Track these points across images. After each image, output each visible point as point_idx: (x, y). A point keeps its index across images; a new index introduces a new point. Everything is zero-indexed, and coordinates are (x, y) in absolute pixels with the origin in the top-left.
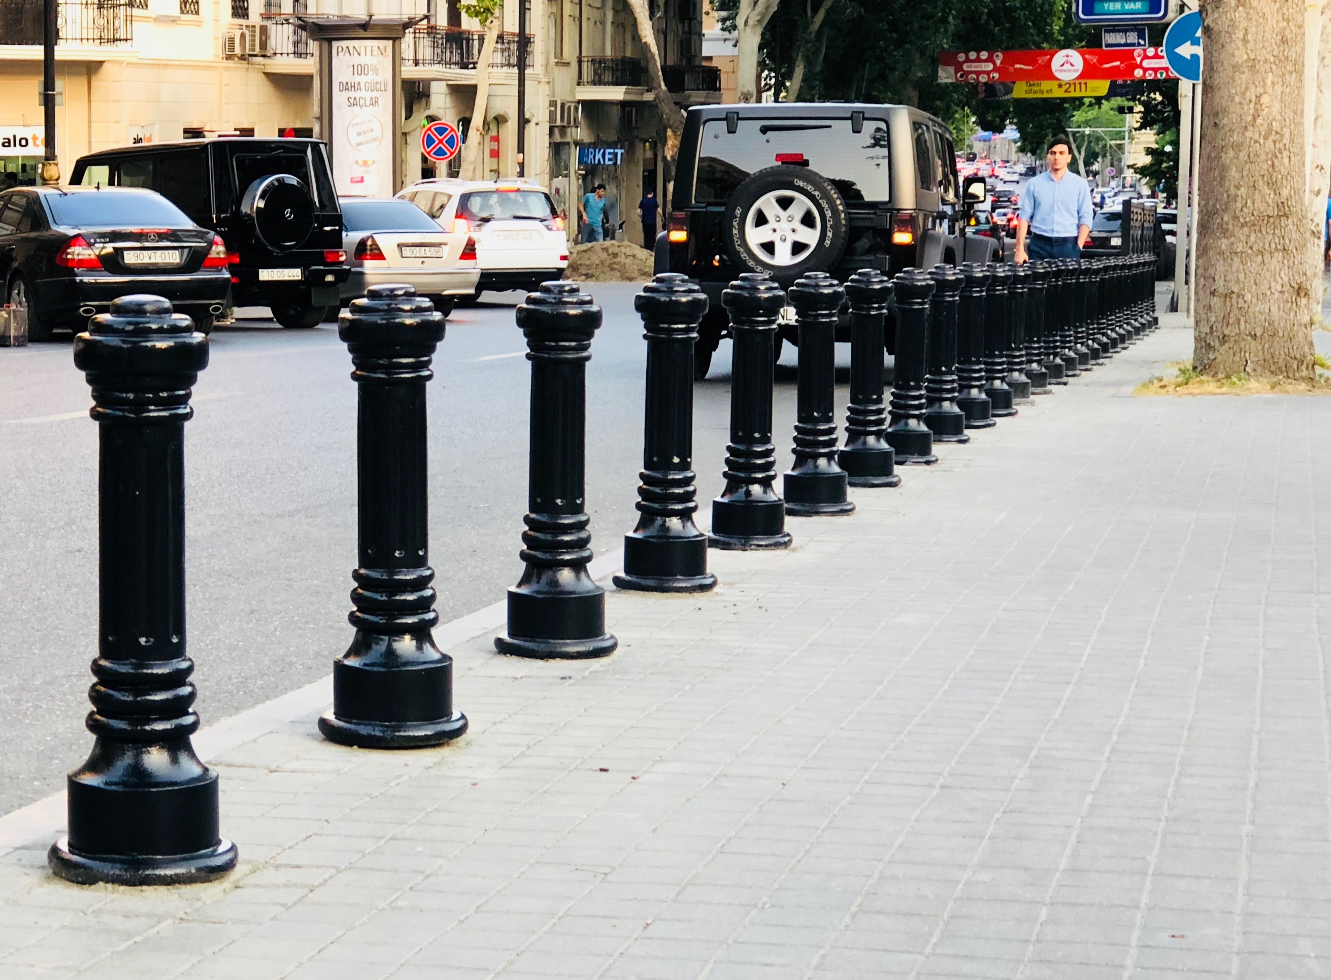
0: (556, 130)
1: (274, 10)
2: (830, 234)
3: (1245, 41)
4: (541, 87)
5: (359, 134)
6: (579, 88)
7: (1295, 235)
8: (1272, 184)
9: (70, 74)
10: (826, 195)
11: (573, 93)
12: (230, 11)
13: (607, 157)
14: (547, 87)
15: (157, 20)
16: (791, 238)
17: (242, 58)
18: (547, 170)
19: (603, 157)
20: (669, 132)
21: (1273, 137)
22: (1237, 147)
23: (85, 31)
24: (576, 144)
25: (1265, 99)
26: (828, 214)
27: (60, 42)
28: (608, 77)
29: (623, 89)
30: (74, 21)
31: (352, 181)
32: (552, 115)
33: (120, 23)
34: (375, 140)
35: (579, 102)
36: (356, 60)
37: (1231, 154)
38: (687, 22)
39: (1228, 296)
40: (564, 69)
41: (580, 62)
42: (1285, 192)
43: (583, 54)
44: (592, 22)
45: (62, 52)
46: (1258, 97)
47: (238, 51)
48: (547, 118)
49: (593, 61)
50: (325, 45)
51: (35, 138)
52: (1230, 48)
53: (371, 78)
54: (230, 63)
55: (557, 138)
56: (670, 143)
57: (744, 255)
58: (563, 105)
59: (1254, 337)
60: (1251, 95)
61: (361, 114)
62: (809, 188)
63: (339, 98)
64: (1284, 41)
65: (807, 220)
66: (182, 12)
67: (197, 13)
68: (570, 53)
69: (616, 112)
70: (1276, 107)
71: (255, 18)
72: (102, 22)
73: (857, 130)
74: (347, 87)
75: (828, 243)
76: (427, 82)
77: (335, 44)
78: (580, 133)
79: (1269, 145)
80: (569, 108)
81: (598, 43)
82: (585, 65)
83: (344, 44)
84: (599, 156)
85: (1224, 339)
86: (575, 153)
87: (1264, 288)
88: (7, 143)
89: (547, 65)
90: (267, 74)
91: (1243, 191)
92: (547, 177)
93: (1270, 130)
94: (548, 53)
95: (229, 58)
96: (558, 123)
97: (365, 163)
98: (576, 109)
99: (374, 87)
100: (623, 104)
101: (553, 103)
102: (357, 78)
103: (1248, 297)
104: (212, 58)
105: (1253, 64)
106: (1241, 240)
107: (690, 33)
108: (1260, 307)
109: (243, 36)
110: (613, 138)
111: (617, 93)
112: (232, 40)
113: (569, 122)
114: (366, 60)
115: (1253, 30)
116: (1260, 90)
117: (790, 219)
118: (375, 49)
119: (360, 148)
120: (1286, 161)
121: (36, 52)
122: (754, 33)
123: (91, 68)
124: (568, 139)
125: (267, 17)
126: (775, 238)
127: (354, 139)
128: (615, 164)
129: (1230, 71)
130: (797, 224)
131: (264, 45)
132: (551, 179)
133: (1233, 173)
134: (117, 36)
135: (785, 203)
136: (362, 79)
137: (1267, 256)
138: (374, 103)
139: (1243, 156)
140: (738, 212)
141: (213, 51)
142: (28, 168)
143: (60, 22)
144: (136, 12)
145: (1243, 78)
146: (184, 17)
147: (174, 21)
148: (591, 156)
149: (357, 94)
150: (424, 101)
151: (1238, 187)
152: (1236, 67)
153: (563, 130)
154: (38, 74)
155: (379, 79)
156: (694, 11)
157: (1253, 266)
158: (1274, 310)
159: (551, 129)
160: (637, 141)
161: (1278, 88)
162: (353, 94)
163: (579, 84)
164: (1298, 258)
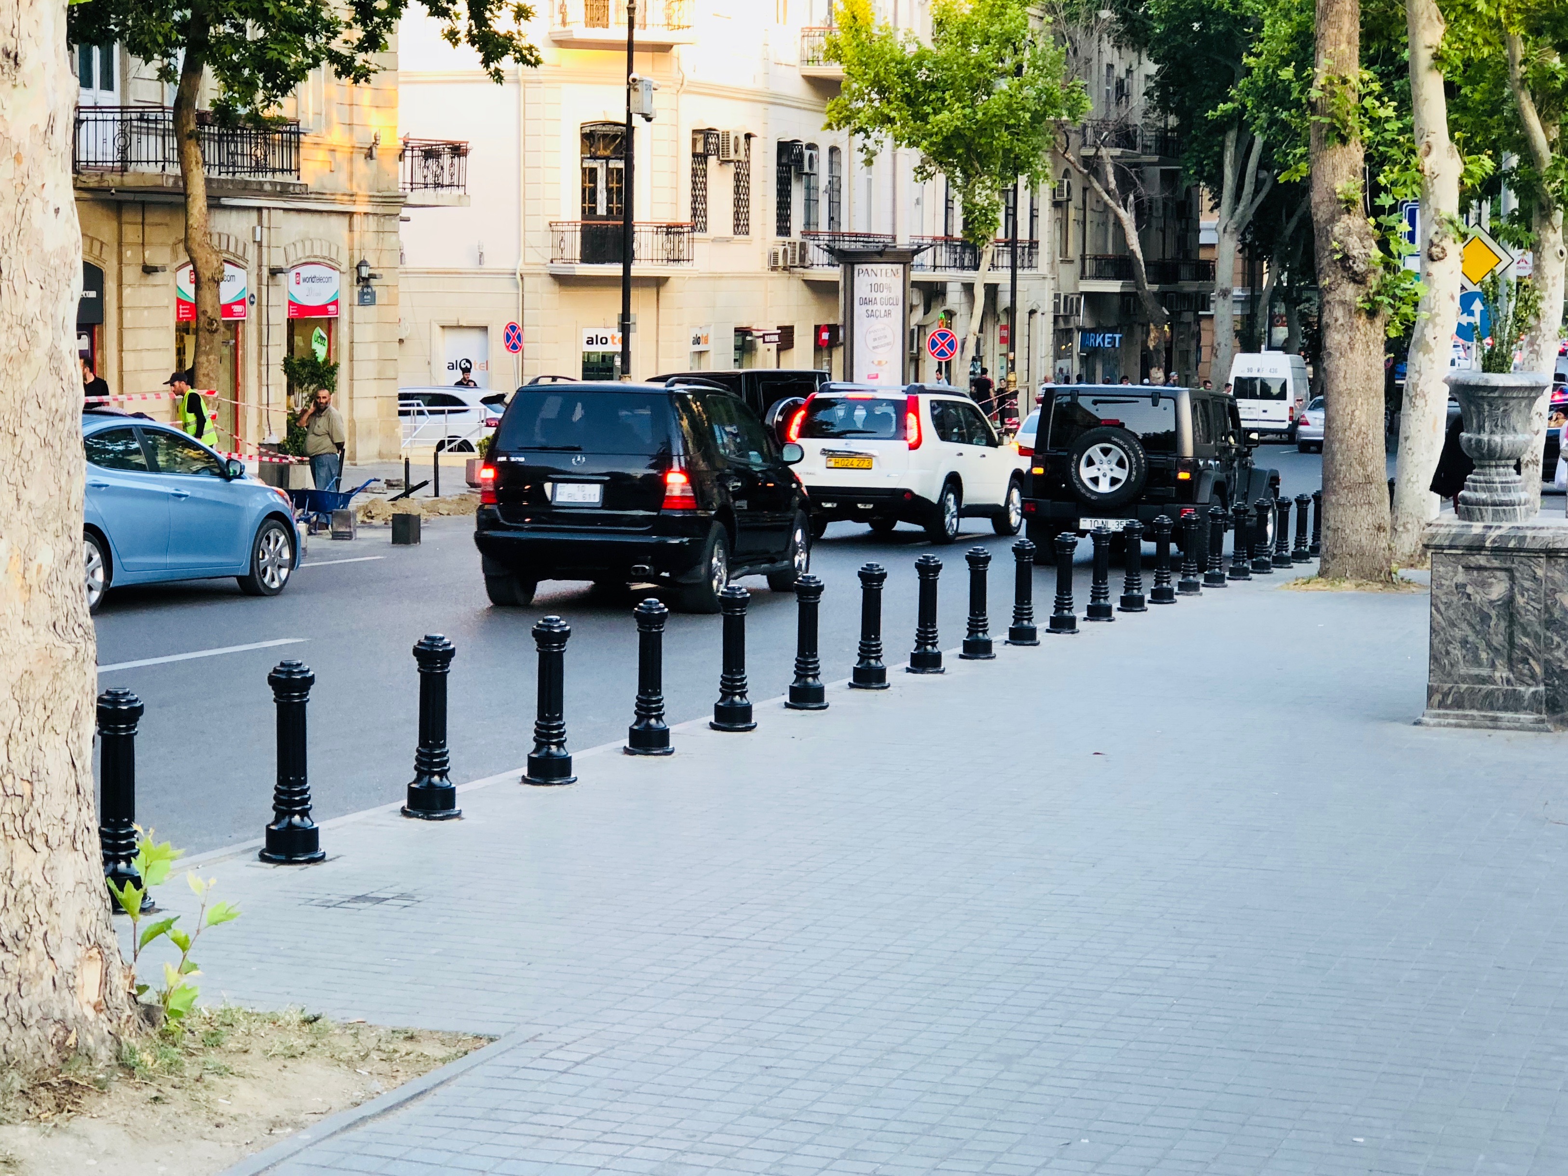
0: (1061, 319)
1: (813, 228)
2: (1134, 473)
3: (1345, 378)
4: (1046, 282)
5: (875, 340)
6: (1082, 282)
7: (1376, 495)
8: (1362, 464)
9: (643, 286)
10: (1132, 448)
11: (1076, 285)
12: (775, 230)
13: (1107, 340)
14: (1052, 282)
15: (713, 240)
16: (1110, 475)
17: (785, 269)
18: (1052, 353)
19: (1103, 340)
20: (1152, 326)
21: (1362, 435)
22: (1341, 441)
23: (655, 252)
24: (1079, 329)
25: (1357, 413)
26: (1134, 460)
27: (635, 262)
28: (1109, 271)
29: (1120, 283)
30: (646, 246)
31: (869, 377)
32: (1056, 306)
33: (684, 246)
34: (888, 344)
35: (1081, 293)
36: (873, 280)
37: (1338, 445)
38: (1184, 221)
39: (1336, 530)
40: (1068, 266)
41: (1083, 258)
42: (1370, 469)
43: (1087, 252)
44: (1095, 223)
45: (636, 270)
46: (1353, 412)
47: (781, 263)
48: (1052, 309)
49: (1095, 258)
50: (849, 267)
51: (613, 337)
52: (1337, 382)
53: (885, 294)
54: (775, 274)
55: (1062, 325)
56: (1152, 335)
57: (1078, 486)
58: (1066, 297)
59: (1351, 556)
60: (1349, 410)
61: (877, 324)
62: (1121, 442)
63: (859, 310)
64: (1368, 378)
65: (1121, 464)
66: (735, 233)
67: (747, 233)
68: (1074, 251)
69: (1116, 302)
70: (1364, 419)
71: (796, 235)
72: (668, 246)
73: (1155, 404)
74: (865, 301)
75: (1133, 478)
76: (944, 284)
77: (857, 267)
78: (1082, 319)
79: (1360, 440)
80: (1072, 299)
81: (1100, 242)
82: (1088, 262)
83: (864, 267)
84: (1099, 340)
85: (1334, 556)
86: (1078, 337)
87: (1357, 526)
88: (590, 341)
89: (1053, 262)
90: (805, 281)
91: (1344, 467)
92: (1051, 359)
93: (1360, 431)
94: (1054, 253)
95: (774, 269)
96: (1062, 312)
97: (880, 363)
98: (1079, 300)
99: (890, 302)
100: (1122, 294)
101: (1057, 296)
102: (874, 295)
103: (1347, 531)
104: (759, 270)
105: (1350, 392)
106: (1343, 497)
107: (1187, 230)
108: (1355, 537)
109: (785, 251)
110: (1113, 323)
111: (1114, 286)
112: (776, 254)
113: (1071, 312)
114: (881, 280)
115: (1349, 372)
116: (1354, 408)
117: (1109, 462)
118: (889, 271)
119: (875, 350)
120: (1370, 450)
121: (615, 269)
122: (1231, 239)
123: (659, 282)
124: (1072, 326)
125: (805, 234)
126: (1099, 474)
127: (871, 344)
128: (1114, 346)
129: (1336, 395)
130: (1114, 466)
131: (803, 258)
132: (1055, 361)
133: (1339, 457)
134: (681, 257)
135: (1106, 452)
136: (878, 295)
137: (1359, 507)
138: (888, 314)
139: (1344, 446)
140: (1075, 457)
141: (761, 264)
142: (607, 359)
143: (635, 246)
144: (697, 235)
145: (1344, 400)
146: (737, 237)
147: (728, 240)
148: (1092, 340)
149: (875, 308)
150: (940, 299)
151: (1341, 465)
152: (1340, 393)
153: (1066, 319)
154: (618, 286)
155: (892, 295)
156: (1190, 211)
157: (1350, 513)
158: (1363, 539)
159: (1056, 318)
160: (1136, 326)
161: (1365, 407)
162: (870, 307)
163: (1081, 278)
164: (1378, 508)
